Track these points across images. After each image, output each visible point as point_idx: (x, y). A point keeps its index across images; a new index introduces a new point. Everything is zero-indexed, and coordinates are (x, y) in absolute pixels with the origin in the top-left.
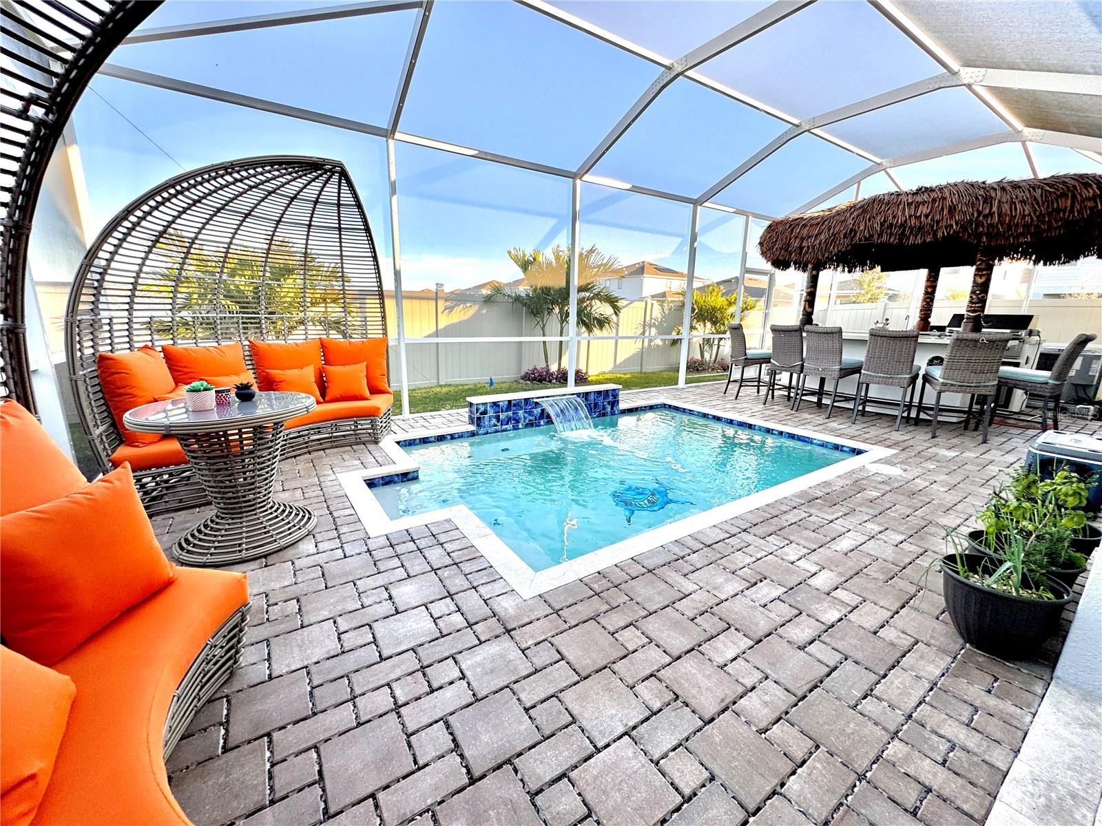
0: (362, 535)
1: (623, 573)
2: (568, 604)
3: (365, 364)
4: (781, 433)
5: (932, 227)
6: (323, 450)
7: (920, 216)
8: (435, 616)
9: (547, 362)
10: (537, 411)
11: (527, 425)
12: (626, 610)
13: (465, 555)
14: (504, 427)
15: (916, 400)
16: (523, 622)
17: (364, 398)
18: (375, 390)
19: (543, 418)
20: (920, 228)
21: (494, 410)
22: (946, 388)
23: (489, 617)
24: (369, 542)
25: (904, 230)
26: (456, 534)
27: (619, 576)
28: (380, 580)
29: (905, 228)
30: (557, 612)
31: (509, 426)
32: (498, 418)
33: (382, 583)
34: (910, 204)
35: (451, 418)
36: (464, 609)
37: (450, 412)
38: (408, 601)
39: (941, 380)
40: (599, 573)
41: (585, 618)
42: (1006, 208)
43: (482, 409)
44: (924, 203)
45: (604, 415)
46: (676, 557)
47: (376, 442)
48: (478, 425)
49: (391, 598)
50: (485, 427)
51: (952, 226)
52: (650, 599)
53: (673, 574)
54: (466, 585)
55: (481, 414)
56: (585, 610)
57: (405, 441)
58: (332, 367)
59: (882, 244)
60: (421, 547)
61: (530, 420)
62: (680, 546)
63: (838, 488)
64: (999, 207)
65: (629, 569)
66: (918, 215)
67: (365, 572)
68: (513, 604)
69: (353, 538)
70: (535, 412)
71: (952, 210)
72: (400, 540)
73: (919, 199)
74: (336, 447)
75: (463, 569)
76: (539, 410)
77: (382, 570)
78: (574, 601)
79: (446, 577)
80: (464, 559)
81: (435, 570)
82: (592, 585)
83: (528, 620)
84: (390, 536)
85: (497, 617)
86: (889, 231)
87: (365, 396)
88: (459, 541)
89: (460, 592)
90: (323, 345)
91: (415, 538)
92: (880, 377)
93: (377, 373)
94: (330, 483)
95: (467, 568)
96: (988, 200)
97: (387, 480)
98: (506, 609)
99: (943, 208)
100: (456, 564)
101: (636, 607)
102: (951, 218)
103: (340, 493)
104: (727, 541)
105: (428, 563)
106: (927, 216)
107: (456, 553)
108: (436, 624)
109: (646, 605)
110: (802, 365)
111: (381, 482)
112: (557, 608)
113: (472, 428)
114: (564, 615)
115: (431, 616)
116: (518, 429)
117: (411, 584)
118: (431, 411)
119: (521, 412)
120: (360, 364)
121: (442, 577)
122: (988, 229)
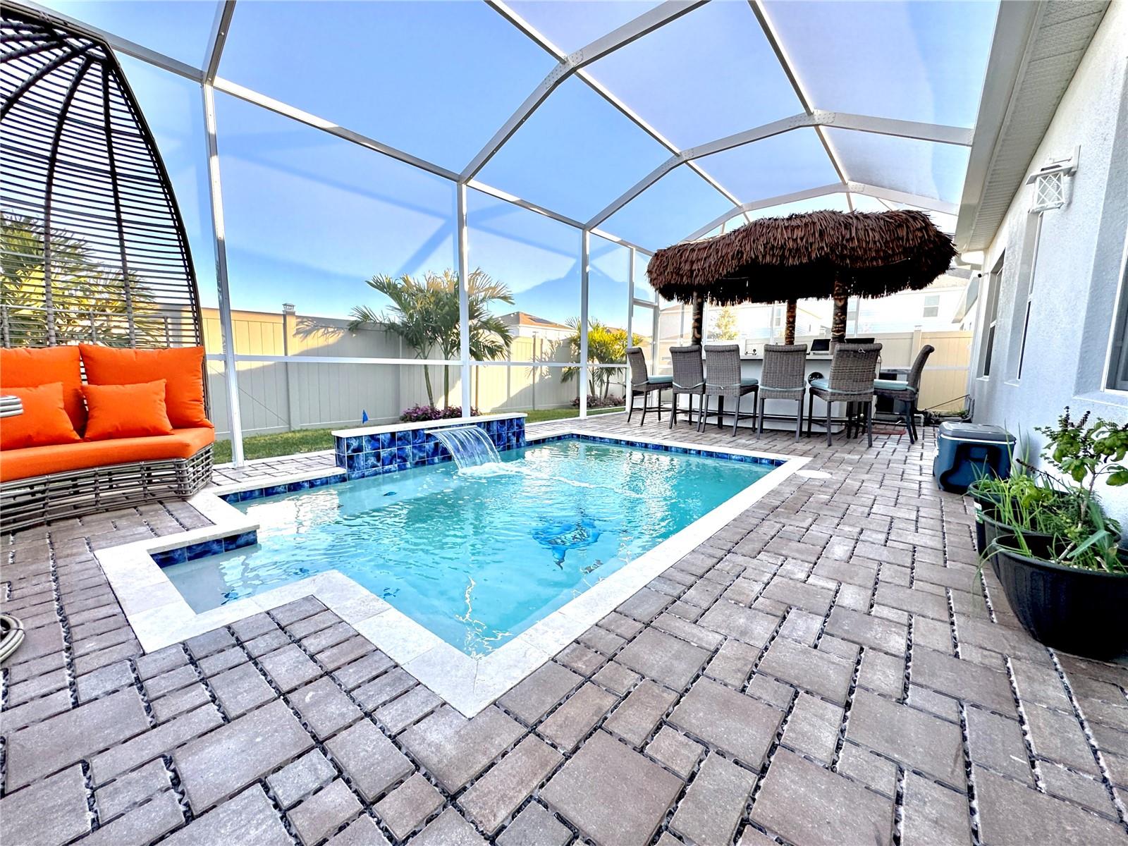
0: (128, 650)
1: (612, 636)
2: (548, 708)
3: (162, 383)
4: (699, 452)
5: (807, 249)
6: (79, 517)
7: (797, 238)
8: (285, 803)
9: (431, 399)
10: (429, 446)
11: (417, 464)
12: (643, 698)
13: (347, 654)
14: (387, 467)
15: (806, 413)
16: (478, 768)
17: (160, 432)
18: (181, 422)
19: (437, 455)
20: (798, 250)
21: (372, 445)
22: (835, 397)
23: (406, 775)
24: (140, 663)
25: (784, 252)
26: (325, 619)
27: (609, 642)
28: (157, 742)
29: (784, 249)
30: (533, 730)
31: (394, 466)
32: (378, 456)
33: (158, 751)
34: (786, 228)
35: (309, 462)
36: (351, 768)
37: (308, 455)
38: (222, 778)
39: (830, 390)
40: (577, 641)
41: (587, 730)
42: (861, 233)
43: (355, 444)
44: (798, 227)
45: (509, 448)
46: (671, 599)
47: (182, 496)
48: (350, 467)
49: (176, 781)
50: (359, 469)
51: (823, 248)
52: (669, 670)
53: (680, 623)
54: (352, 712)
55: (354, 451)
56: (580, 712)
57: (236, 494)
58: (101, 388)
59: (767, 265)
60: (255, 653)
61: (420, 458)
62: (668, 582)
63: (788, 495)
64: (856, 233)
65: (618, 627)
66: (795, 237)
67: (121, 730)
68: (449, 732)
69: (103, 661)
70: (427, 447)
71: (822, 233)
72: (213, 648)
73: (794, 223)
74: (107, 510)
75: (343, 680)
76: (432, 444)
77: (162, 719)
78: (556, 701)
79: (307, 706)
80: (343, 661)
81: (284, 695)
82: (575, 665)
83: (485, 761)
84: (190, 645)
85: (423, 770)
86: (771, 253)
87: (164, 429)
88: (331, 630)
89: (340, 730)
90: (84, 355)
91: (243, 638)
92: (777, 391)
93: (186, 397)
94: (78, 567)
95: (349, 677)
96: (848, 226)
97: (199, 550)
98: (438, 747)
99: (814, 232)
100: (327, 673)
101: (656, 690)
102: (822, 240)
103: (96, 581)
104: (717, 567)
105: (270, 682)
106: (802, 239)
107: (327, 653)
108: (288, 825)
109: (668, 681)
110: (704, 386)
111: (187, 555)
112: (532, 721)
113: (341, 471)
114: (548, 732)
115: (276, 806)
116: (405, 469)
117: (229, 737)
118: (279, 455)
119: (408, 448)
120: (157, 382)
121: (300, 707)
122: (850, 252)
